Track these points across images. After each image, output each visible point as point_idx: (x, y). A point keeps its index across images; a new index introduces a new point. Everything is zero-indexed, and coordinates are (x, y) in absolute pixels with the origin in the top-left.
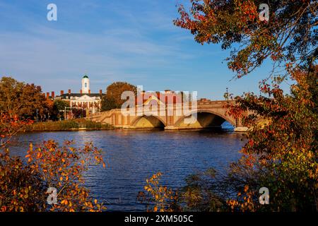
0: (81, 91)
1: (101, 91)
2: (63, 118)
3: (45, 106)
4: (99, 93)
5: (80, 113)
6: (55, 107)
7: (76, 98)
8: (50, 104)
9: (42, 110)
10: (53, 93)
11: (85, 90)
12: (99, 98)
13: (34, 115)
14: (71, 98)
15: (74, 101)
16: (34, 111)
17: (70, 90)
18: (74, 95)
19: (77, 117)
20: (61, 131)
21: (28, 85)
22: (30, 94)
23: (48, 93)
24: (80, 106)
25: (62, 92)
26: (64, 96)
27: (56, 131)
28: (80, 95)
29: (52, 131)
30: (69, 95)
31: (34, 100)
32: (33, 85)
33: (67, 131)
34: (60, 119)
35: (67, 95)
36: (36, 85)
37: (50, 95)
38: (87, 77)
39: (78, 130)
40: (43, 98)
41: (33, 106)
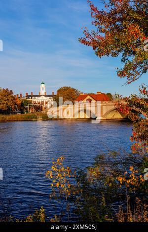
0: (40, 93)
1: (53, 93)
2: (27, 112)
3: (15, 104)
4: (52, 94)
5: (38, 108)
6: (22, 105)
7: (36, 98)
8: (19, 102)
9: (13, 107)
10: (21, 95)
11: (43, 93)
12: (52, 98)
13: (8, 109)
14: (33, 98)
15: (35, 100)
16: (8, 107)
17: (32, 93)
18: (35, 96)
19: (37, 111)
20: (25, 120)
21: (4, 90)
22: (5, 96)
23: (17, 95)
24: (39, 103)
25: (27, 94)
26: (28, 97)
27: (22, 121)
28: (39, 96)
29: (20, 121)
30: (32, 96)
31: (8, 100)
32: (7, 89)
33: (29, 120)
34: (25, 113)
35: (30, 96)
36: (9, 89)
37: (19, 96)
38: (44, 83)
39: (37, 120)
40: (14, 98)
41: (7, 104)
